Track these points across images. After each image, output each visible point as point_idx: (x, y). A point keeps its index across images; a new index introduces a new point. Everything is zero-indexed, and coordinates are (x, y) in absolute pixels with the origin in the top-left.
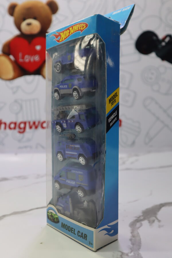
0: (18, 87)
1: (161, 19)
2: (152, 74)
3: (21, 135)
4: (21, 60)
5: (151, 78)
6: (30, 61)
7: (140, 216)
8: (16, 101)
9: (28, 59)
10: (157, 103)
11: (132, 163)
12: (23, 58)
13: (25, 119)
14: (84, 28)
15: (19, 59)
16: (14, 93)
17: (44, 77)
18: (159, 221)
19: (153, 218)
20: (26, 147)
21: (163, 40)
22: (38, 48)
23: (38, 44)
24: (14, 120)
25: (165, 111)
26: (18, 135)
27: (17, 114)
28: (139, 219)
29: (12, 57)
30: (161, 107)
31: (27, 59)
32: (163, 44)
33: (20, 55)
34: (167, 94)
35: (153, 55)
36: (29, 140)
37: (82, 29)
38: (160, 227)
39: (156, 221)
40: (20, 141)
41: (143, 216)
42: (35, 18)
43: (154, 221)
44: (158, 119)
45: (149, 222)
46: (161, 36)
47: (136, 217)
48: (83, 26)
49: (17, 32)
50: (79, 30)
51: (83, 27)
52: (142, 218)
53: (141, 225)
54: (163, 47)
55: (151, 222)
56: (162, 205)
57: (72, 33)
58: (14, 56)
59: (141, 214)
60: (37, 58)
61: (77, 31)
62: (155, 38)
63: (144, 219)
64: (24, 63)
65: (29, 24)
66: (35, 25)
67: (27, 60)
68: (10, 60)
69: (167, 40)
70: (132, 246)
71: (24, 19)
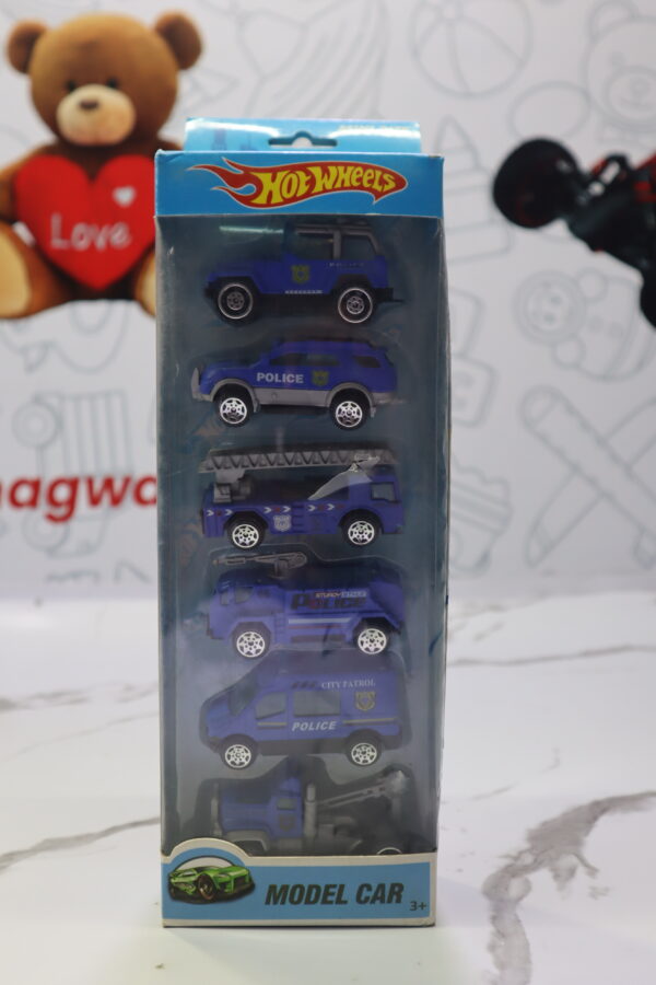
0: (46, 347)
1: (586, 94)
2: (555, 301)
3: (60, 528)
4: (57, 243)
5: (550, 318)
6: (92, 246)
7: (521, 853)
8: (38, 400)
9: (84, 237)
10: (571, 410)
11: (479, 637)
12: (66, 233)
13: (74, 470)
14: (387, 188)
15: (48, 237)
16: (31, 368)
17: (145, 307)
18: (592, 871)
19: (571, 860)
20: (76, 575)
21: (596, 174)
22: (125, 196)
23: (123, 184)
24: (31, 473)
25: (601, 442)
26: (47, 528)
27: (42, 448)
28: (519, 863)
29: (21, 230)
30: (585, 426)
31: (81, 238)
32: (597, 189)
33: (56, 222)
34: (606, 377)
35: (558, 229)
36: (87, 549)
37: (376, 186)
38: (595, 893)
39: (581, 871)
40: (52, 551)
41: (529, 851)
42: (113, 84)
43: (572, 872)
44: (575, 469)
45: (557, 877)
46: (587, 160)
47: (507, 856)
48: (381, 177)
49: (42, 136)
50: (361, 187)
51: (382, 182)
52: (528, 859)
53: (528, 888)
54: (596, 200)
55: (564, 877)
56: (599, 808)
57: (325, 190)
58: (31, 228)
59: (525, 845)
60: (119, 236)
61: (352, 187)
62: (564, 166)
63: (536, 865)
64: (71, 252)
65: (89, 106)
66: (114, 111)
67: (82, 245)
68: (16, 240)
69: (611, 173)
70: (496, 971)
71: (71, 87)
